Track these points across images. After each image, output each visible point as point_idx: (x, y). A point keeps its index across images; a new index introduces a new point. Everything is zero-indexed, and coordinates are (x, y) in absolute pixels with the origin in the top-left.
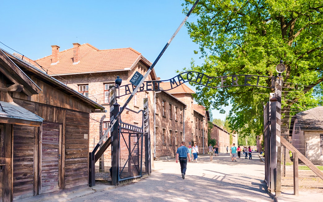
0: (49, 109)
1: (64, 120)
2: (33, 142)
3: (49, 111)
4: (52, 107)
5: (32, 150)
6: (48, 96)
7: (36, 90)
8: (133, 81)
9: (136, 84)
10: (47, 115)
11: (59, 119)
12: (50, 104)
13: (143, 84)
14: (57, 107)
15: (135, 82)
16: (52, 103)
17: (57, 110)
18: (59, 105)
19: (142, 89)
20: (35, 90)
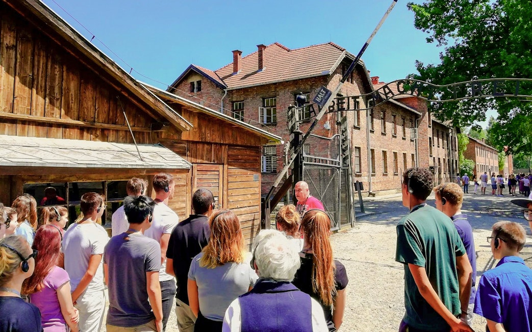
0: (206, 146)
1: (226, 158)
2: (185, 191)
3: (205, 148)
4: (209, 144)
5: (184, 201)
6: (203, 130)
7: (186, 126)
8: (318, 100)
9: (322, 103)
10: (202, 154)
11: (219, 158)
12: (207, 140)
13: (333, 101)
14: (216, 144)
15: (321, 101)
16: (208, 139)
17: (216, 146)
18: (217, 141)
19: (332, 109)
20: (184, 127)
